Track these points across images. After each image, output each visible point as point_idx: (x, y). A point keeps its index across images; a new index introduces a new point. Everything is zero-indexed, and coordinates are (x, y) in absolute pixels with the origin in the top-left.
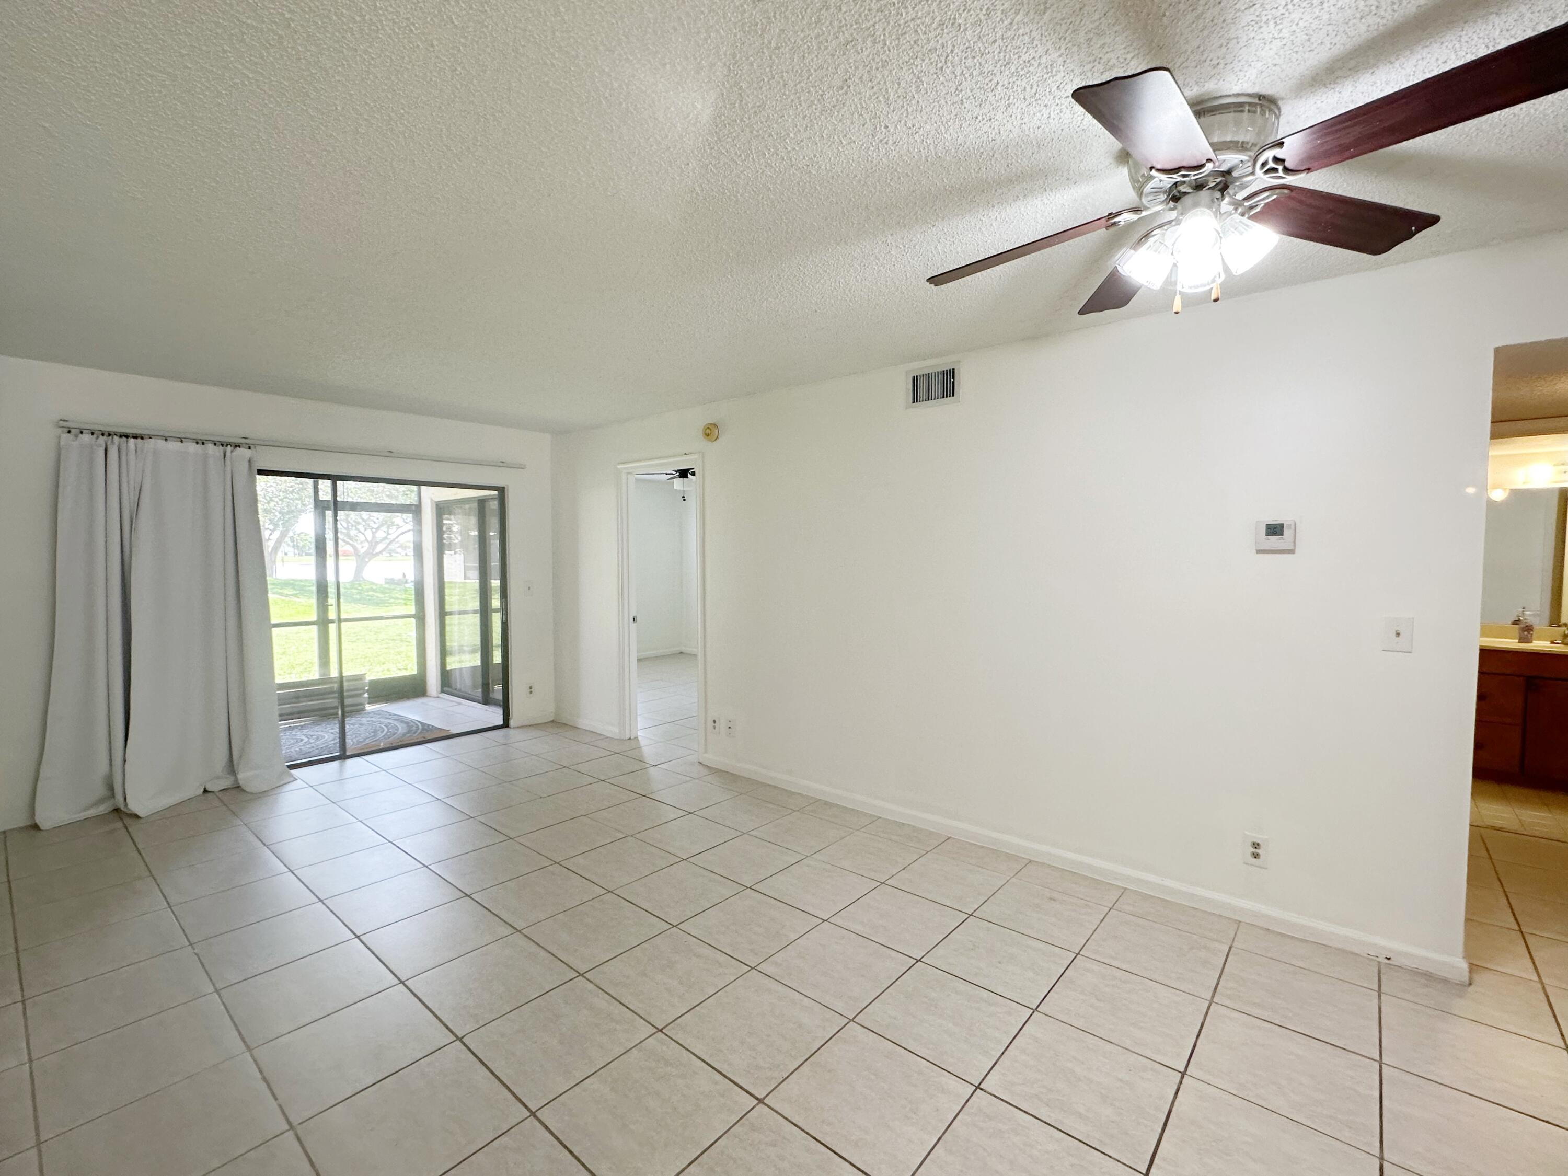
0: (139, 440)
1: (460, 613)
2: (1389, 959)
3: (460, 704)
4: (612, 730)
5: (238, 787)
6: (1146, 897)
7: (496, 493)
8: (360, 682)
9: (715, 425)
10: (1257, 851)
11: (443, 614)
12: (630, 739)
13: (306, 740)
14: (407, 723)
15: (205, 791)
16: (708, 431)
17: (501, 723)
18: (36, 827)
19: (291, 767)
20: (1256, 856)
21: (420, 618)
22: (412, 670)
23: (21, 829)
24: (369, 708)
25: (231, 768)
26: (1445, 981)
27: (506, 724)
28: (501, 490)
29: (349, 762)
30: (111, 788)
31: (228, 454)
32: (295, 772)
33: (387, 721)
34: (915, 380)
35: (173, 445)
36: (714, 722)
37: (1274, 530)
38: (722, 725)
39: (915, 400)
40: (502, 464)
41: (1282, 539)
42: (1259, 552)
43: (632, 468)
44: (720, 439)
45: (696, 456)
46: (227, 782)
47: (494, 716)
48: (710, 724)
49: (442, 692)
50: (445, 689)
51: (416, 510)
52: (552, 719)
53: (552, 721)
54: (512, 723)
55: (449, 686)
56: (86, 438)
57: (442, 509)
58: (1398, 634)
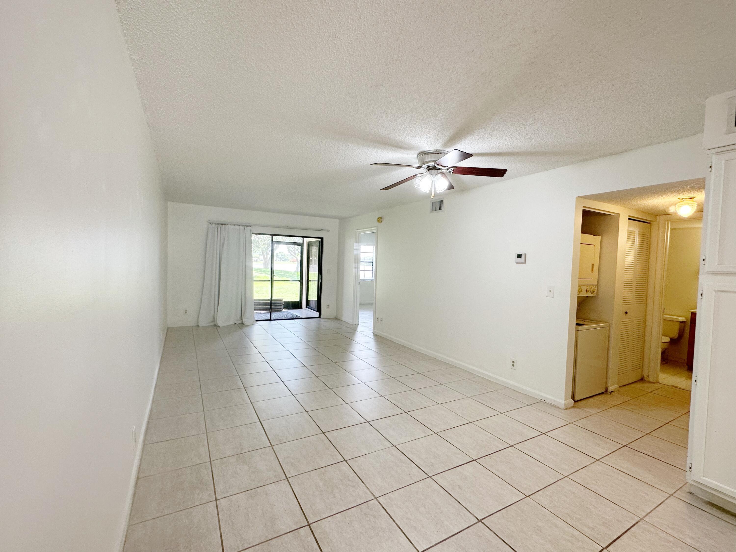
0: (225, 225)
1: (313, 281)
2: (545, 400)
3: (311, 311)
4: (350, 321)
5: (243, 324)
6: (483, 378)
7: (320, 239)
8: (281, 301)
9: (381, 218)
10: (514, 364)
11: (308, 281)
12: (356, 325)
13: (263, 316)
14: (293, 315)
15: (235, 323)
16: (378, 220)
17: (318, 316)
18: (198, 326)
19: (257, 321)
20: (513, 365)
21: (301, 281)
22: (298, 299)
23: (196, 326)
24: (284, 310)
25: (242, 318)
26: (558, 408)
27: (319, 317)
28: (322, 239)
29: (273, 322)
30: (214, 318)
31: (245, 228)
32: (257, 322)
33: (287, 314)
34: (433, 203)
35: (233, 227)
36: (377, 319)
37: (519, 256)
38: (379, 320)
39: (433, 210)
40: (322, 230)
41: (521, 259)
42: (517, 263)
43: (361, 231)
44: (382, 223)
45: (375, 228)
46: (240, 322)
47: (316, 314)
48: (376, 319)
49: (306, 307)
50: (308, 306)
51: (302, 245)
52: (335, 317)
53: (335, 318)
54: (321, 316)
55: (309, 306)
56: (214, 225)
57: (309, 245)
58: (550, 291)
